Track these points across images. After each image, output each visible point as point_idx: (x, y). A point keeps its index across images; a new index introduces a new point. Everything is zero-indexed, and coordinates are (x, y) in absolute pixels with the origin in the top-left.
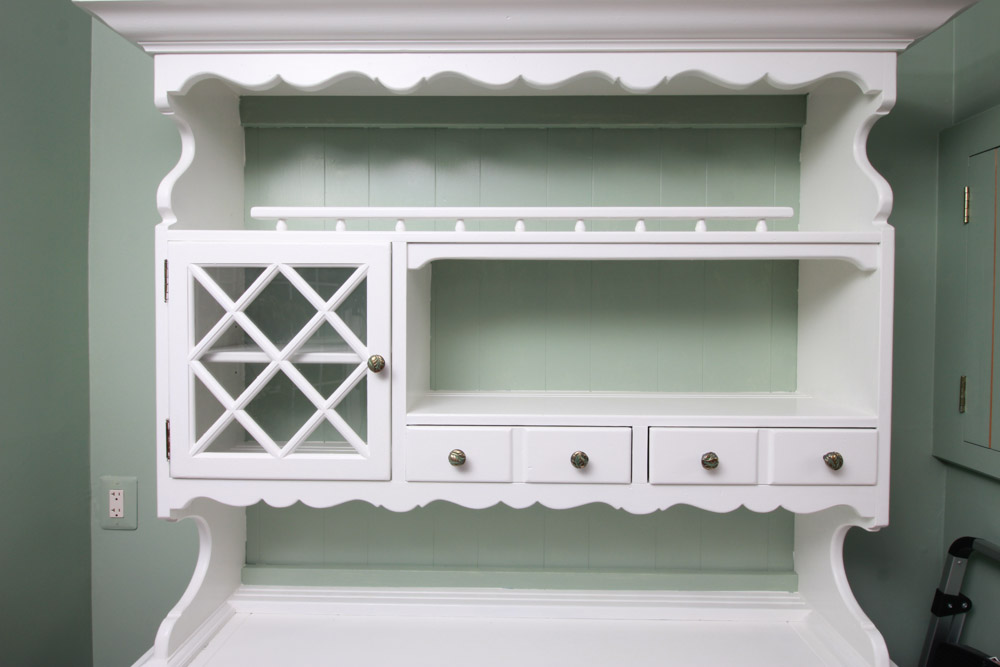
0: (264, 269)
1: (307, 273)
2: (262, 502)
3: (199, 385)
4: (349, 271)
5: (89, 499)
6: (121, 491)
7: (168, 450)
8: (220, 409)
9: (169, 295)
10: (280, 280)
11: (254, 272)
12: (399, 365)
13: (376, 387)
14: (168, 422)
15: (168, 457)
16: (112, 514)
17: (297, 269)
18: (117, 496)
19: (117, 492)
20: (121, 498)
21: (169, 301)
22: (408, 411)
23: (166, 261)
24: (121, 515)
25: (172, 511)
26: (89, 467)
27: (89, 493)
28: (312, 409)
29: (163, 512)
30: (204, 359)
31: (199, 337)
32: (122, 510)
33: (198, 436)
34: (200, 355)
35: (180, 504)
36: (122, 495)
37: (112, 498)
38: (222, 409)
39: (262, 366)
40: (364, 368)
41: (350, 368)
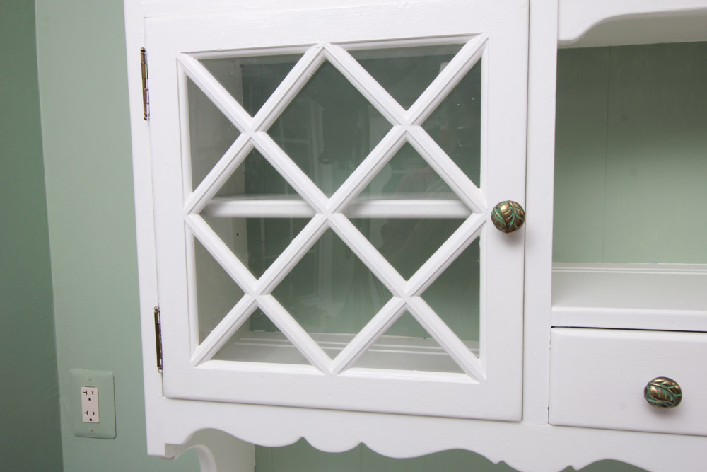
0: (301, 55)
1: (372, 59)
2: (302, 442)
3: (202, 255)
4: (446, 52)
5: (58, 397)
6: (95, 390)
7: (159, 355)
8: (236, 293)
9: (152, 108)
10: (326, 72)
11: (281, 64)
12: (540, 219)
13: (494, 256)
14: (157, 312)
15: (160, 366)
16: (86, 418)
17: (353, 53)
18: (90, 395)
19: (89, 390)
20: (95, 397)
21: (151, 117)
22: (554, 302)
23: (143, 51)
24: (96, 419)
25: (168, 446)
26: (55, 357)
27: (57, 389)
28: (385, 294)
29: (155, 447)
30: (206, 213)
31: (198, 176)
32: (97, 413)
33: (202, 336)
34: (200, 207)
35: (179, 438)
36: (96, 393)
37: (84, 396)
38: (237, 293)
39: (299, 223)
40: (478, 224)
41: (448, 226)
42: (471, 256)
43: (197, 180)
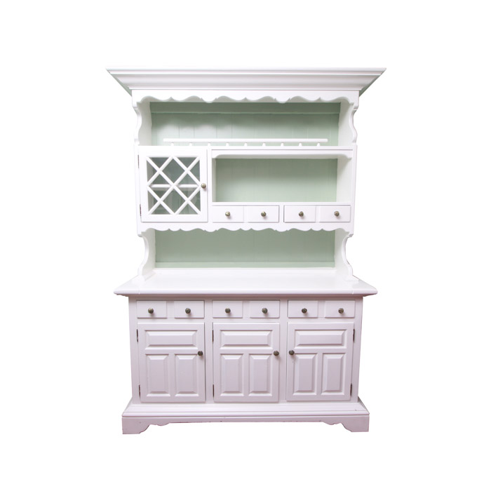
0: (168, 158)
1: (181, 159)
3: (149, 194)
4: (194, 159)
7: (141, 213)
10: (173, 161)
13: (203, 195)
15: (141, 216)
17: (178, 158)
22: (212, 201)
23: (138, 155)
25: (142, 232)
28: (184, 201)
30: (150, 186)
31: (149, 179)
33: (149, 209)
38: (156, 201)
39: (168, 189)
40: (199, 188)
41: (195, 189)
42: (198, 195)
43: (148, 180)
